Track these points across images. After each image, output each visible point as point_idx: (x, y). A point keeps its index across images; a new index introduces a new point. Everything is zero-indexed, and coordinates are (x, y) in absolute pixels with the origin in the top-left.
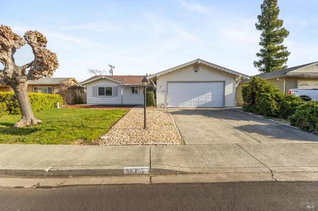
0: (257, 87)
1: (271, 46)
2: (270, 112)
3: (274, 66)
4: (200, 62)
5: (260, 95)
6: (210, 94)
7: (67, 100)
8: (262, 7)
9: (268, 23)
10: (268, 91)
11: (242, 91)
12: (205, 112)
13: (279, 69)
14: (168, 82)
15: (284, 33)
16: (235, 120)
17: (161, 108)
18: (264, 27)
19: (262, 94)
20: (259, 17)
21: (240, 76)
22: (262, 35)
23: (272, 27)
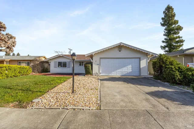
0: (163, 62)
1: (172, 36)
2: (175, 80)
3: (174, 49)
4: (122, 45)
5: (166, 68)
6: (130, 66)
7: (38, 70)
8: (164, 13)
9: (169, 22)
10: (172, 65)
11: (153, 64)
12: (125, 79)
13: (178, 50)
14: (101, 58)
15: (179, 28)
16: (147, 86)
17: (96, 76)
18: (166, 25)
19: (167, 66)
20: (163, 19)
21: (151, 54)
22: (165, 29)
23: (171, 24)
